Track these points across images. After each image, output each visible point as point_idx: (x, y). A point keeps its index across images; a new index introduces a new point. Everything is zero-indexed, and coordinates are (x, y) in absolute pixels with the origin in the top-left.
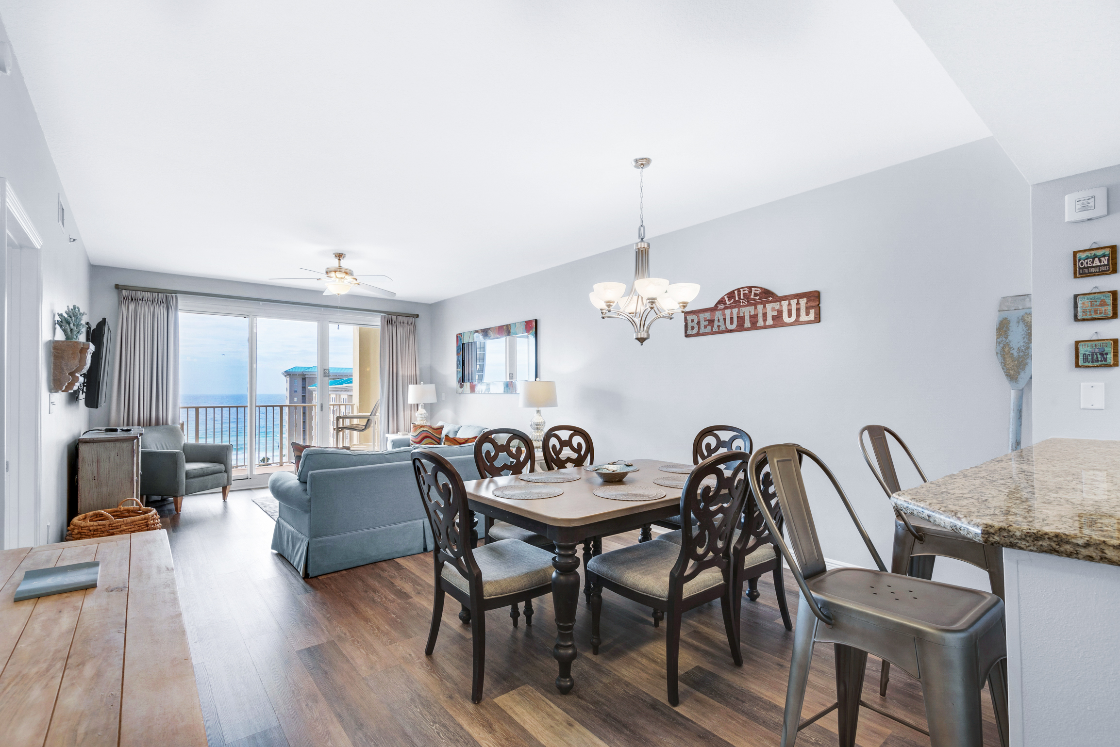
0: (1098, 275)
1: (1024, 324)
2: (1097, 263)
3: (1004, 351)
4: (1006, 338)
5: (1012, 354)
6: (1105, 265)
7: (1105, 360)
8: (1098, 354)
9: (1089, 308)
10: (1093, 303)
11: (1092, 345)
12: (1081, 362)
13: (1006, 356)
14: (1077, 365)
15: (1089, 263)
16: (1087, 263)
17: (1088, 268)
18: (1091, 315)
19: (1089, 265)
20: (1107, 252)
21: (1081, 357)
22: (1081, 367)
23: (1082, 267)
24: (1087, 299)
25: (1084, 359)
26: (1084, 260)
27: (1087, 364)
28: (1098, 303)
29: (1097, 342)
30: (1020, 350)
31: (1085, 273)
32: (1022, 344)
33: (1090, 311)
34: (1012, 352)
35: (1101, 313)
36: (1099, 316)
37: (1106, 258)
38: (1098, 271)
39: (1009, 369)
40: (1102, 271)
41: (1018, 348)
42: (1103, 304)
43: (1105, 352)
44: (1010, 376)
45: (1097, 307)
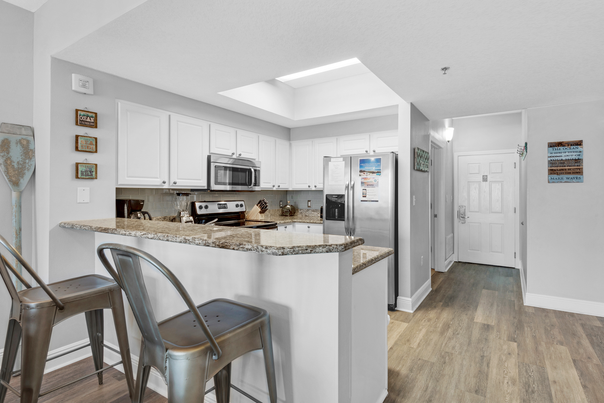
0: (89, 127)
1: (21, 145)
2: (88, 120)
3: (7, 163)
4: (8, 153)
5: (13, 166)
6: (92, 122)
7: (92, 175)
8: (89, 171)
9: (84, 144)
10: (86, 142)
11: (85, 166)
12: (80, 175)
13: (8, 167)
14: (77, 177)
15: (85, 119)
16: (84, 118)
17: (84, 121)
18: (85, 148)
19: (85, 120)
20: (94, 115)
21: (80, 173)
22: (79, 178)
23: (81, 120)
24: (84, 139)
25: (81, 173)
26: (82, 116)
27: (83, 177)
28: (89, 143)
29: (88, 165)
30: (19, 163)
31: (83, 124)
32: (21, 160)
33: (85, 147)
34: (13, 164)
35: (90, 149)
36: (89, 150)
37: (93, 119)
38: (89, 124)
39: (12, 177)
40: (91, 125)
41: (18, 162)
42: (91, 144)
43: (92, 171)
44: (13, 181)
45: (88, 145)
